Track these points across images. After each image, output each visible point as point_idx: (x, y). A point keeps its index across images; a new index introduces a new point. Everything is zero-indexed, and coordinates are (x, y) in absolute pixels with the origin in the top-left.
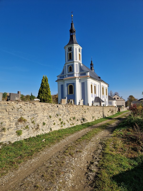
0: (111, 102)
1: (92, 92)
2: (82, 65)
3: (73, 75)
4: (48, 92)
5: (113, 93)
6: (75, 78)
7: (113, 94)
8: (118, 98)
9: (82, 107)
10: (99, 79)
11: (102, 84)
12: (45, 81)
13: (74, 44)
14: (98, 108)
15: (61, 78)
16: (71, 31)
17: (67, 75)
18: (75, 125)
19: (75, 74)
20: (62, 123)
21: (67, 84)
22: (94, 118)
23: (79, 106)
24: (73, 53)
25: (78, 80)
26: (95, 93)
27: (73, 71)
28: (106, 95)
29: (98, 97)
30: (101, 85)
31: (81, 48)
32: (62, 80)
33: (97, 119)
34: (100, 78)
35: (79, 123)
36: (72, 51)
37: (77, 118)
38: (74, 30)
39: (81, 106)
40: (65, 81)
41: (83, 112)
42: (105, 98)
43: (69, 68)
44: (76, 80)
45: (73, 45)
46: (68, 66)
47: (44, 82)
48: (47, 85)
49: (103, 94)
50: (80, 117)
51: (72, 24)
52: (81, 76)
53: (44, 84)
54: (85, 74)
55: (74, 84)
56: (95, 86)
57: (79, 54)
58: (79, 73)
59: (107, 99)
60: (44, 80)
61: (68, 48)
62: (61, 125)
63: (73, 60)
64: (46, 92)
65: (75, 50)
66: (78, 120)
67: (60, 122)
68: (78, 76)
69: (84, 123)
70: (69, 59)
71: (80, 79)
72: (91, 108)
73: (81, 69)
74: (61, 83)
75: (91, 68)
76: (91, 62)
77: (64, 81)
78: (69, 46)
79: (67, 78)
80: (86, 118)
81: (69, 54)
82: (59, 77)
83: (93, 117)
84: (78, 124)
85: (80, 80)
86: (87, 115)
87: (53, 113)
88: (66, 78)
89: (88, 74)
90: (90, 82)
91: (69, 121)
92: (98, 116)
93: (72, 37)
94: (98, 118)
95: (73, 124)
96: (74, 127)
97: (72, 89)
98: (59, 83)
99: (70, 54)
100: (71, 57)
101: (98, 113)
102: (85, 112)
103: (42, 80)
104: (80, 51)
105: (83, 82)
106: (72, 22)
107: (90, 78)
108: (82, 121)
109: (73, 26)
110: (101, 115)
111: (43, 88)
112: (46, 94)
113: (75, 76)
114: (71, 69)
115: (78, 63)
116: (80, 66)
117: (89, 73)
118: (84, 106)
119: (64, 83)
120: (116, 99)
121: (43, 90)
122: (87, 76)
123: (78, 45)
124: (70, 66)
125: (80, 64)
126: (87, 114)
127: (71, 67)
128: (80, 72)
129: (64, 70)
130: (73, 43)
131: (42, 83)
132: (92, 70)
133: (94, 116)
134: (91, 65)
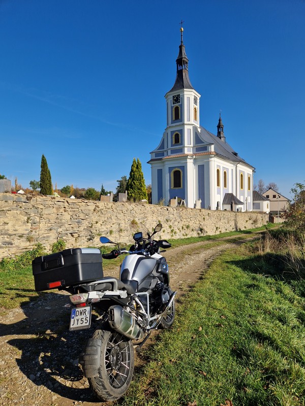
0: (259, 203)
1: (218, 185)
2: (199, 130)
3: (181, 150)
4: (141, 186)
5: (266, 185)
6: (186, 157)
7: (265, 187)
8: (274, 196)
9: (199, 211)
10: (234, 157)
11: (241, 167)
12: (137, 168)
13: (185, 89)
14: (227, 214)
15: (158, 157)
16: (180, 62)
17: (169, 151)
18: (189, 236)
19: (186, 149)
20: (172, 231)
21: (170, 169)
22: (219, 230)
23: (195, 210)
24: (182, 106)
25: (192, 161)
26: (225, 186)
27: (182, 143)
28: (249, 189)
29: (232, 195)
30: (238, 169)
31: (199, 96)
32: (161, 159)
33: (223, 231)
34: (236, 154)
35: (195, 235)
36: (180, 103)
37: (191, 227)
38: (185, 60)
39: (199, 209)
40: (166, 163)
41: (200, 219)
42: (246, 196)
43: (174, 136)
44: (188, 160)
45: (184, 91)
46: (172, 132)
47: (135, 169)
48: (140, 175)
49: (242, 188)
50: (196, 226)
51: (181, 47)
52: (197, 153)
53: (136, 173)
54: (205, 148)
55: (184, 168)
56: (225, 173)
57: (195, 108)
58: (193, 147)
59: (249, 197)
60: (136, 166)
61: (173, 97)
62: (171, 234)
63: (182, 120)
64: (139, 186)
65: (187, 100)
66: (193, 230)
67: (170, 230)
68: (191, 153)
69: (202, 235)
70: (174, 119)
71: (195, 159)
72: (214, 214)
73: (198, 139)
74: (158, 165)
75: (219, 133)
76: (220, 120)
77: (163, 162)
78: (176, 93)
79: (169, 157)
80: (205, 228)
81: (174, 109)
82: (154, 154)
83: (217, 228)
84: (193, 236)
85: (195, 161)
86: (207, 224)
87: (163, 217)
88: (167, 157)
89: (212, 148)
90: (216, 163)
91: (182, 230)
92: (226, 227)
93: (180, 73)
94: (226, 230)
95: (186, 235)
96: (188, 238)
97: (179, 178)
98: (154, 165)
99: (177, 109)
100: (178, 115)
101: (227, 222)
102: (204, 219)
103: (133, 166)
104: (195, 102)
105: (201, 163)
106: (182, 42)
107: (215, 156)
108: (200, 232)
109: (184, 51)
110: (232, 226)
111: (133, 179)
112: (139, 189)
113: (186, 151)
114: (178, 139)
115: (191, 127)
116: (196, 133)
117: (213, 146)
118: (203, 210)
119: (164, 166)
120: (271, 198)
121: (134, 183)
122: (210, 153)
123: (193, 90)
124: (177, 132)
125: (195, 128)
126: (206, 222)
127: (177, 136)
128: (196, 144)
129: (165, 140)
130: (183, 87)
131: (132, 171)
132: (220, 138)
133: (218, 226)
134: (219, 127)
